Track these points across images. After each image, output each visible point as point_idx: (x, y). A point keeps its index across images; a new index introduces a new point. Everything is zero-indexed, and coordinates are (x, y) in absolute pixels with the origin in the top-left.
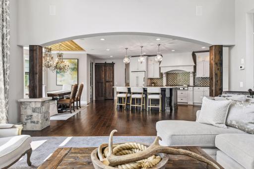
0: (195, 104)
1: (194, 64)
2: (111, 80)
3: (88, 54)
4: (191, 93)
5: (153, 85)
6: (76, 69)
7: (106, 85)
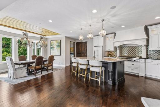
0: (147, 76)
1: (147, 38)
2: (85, 52)
3: (65, 37)
4: (143, 65)
5: (109, 56)
6: (60, 46)
7: (82, 55)
